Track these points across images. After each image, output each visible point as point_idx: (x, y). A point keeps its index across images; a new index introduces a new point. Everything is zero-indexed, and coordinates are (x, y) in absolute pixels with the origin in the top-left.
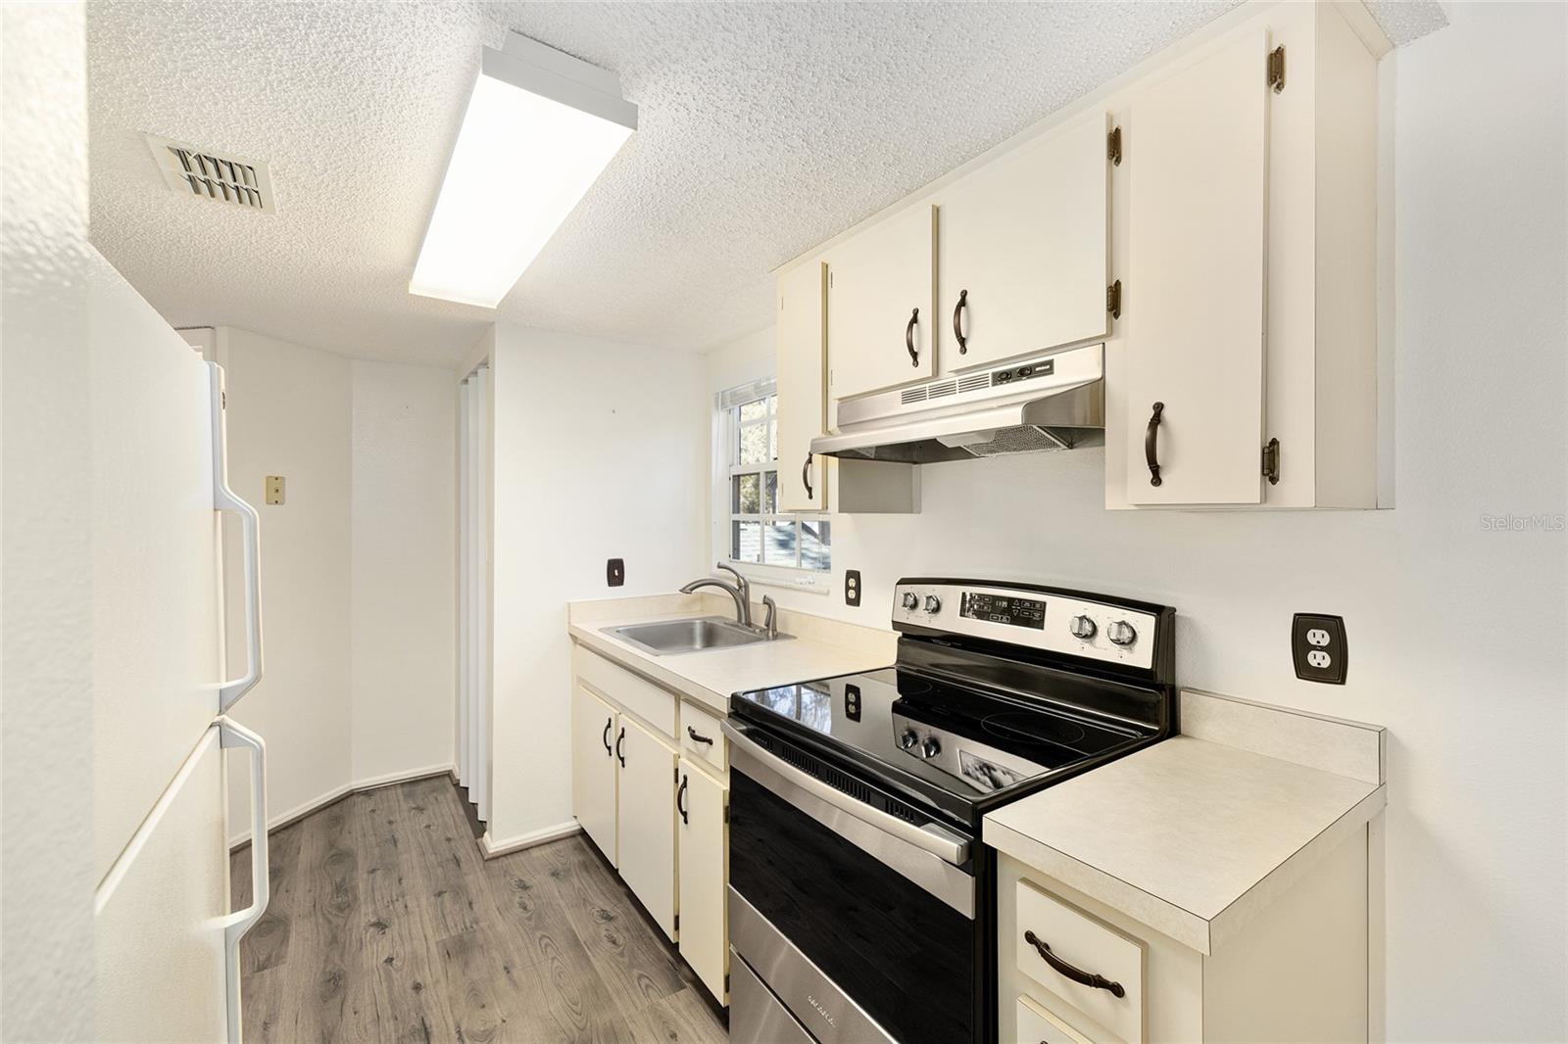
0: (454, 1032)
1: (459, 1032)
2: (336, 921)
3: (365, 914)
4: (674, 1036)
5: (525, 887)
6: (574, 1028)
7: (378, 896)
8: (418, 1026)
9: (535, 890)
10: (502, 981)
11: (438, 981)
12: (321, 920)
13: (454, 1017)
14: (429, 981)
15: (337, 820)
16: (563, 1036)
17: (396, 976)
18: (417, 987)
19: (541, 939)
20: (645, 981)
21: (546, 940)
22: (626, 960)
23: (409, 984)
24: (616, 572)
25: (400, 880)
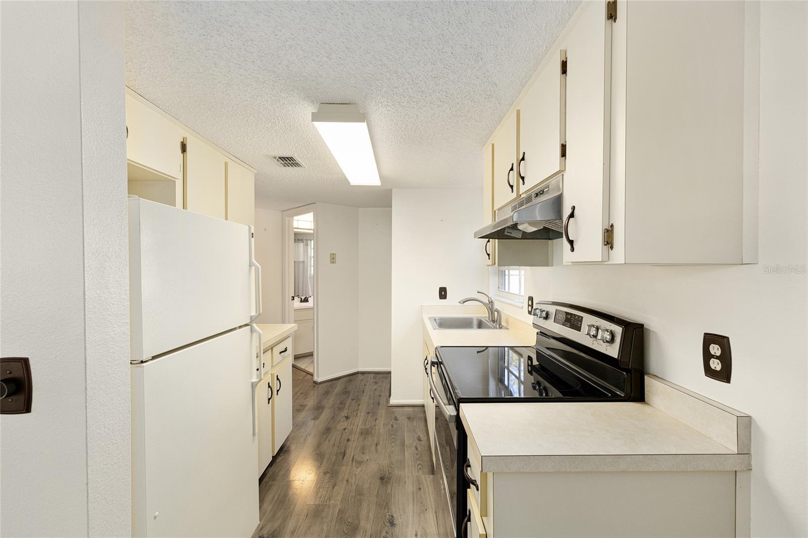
0: (352, 457)
1: (353, 458)
2: (337, 412)
3: (345, 413)
4: (420, 489)
5: (396, 419)
6: (387, 472)
7: (350, 408)
8: (343, 451)
9: (399, 422)
10: (373, 448)
11: (355, 440)
12: (332, 411)
13: (354, 453)
14: (352, 440)
15: (350, 381)
16: (383, 472)
17: (344, 434)
18: (348, 440)
19: (392, 439)
20: (420, 466)
21: (394, 440)
22: (418, 457)
23: (347, 438)
24: (443, 293)
25: (359, 405)
